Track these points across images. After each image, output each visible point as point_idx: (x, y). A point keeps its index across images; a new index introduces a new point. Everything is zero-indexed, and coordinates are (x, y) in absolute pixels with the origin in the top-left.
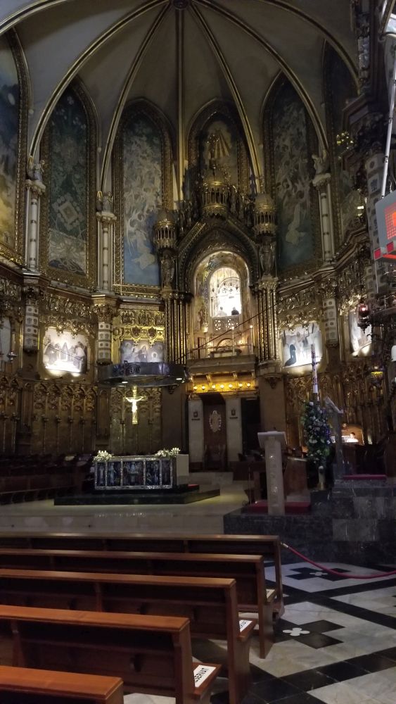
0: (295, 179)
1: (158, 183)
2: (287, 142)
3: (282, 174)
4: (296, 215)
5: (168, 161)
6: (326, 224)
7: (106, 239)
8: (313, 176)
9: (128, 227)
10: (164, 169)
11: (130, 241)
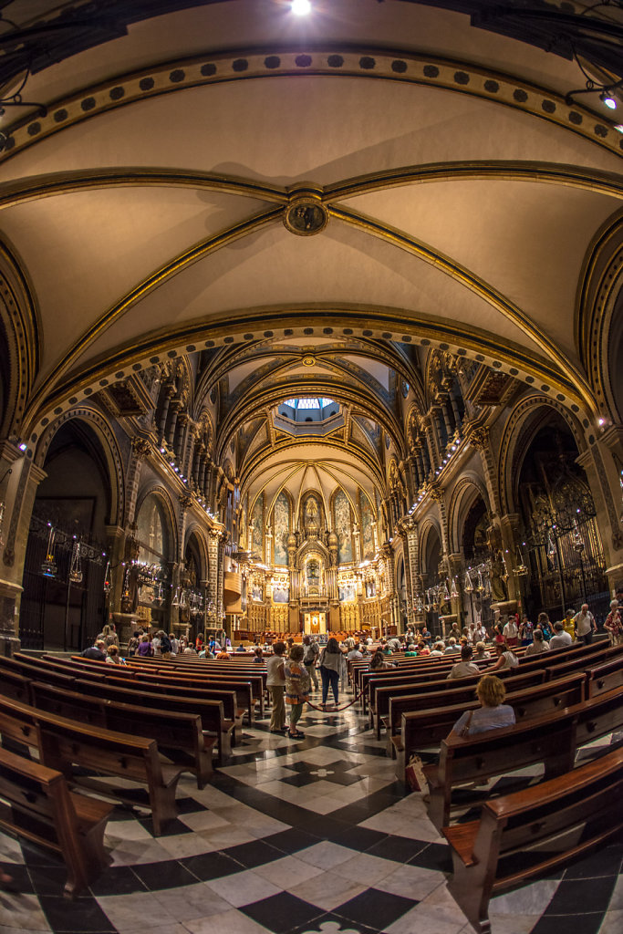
0: (344, 529)
1: (287, 521)
2: (341, 513)
3: (339, 526)
4: (345, 543)
5: (291, 512)
6: (358, 550)
7: (268, 546)
8: (353, 531)
9: (276, 541)
10: (290, 516)
11: (277, 546)
